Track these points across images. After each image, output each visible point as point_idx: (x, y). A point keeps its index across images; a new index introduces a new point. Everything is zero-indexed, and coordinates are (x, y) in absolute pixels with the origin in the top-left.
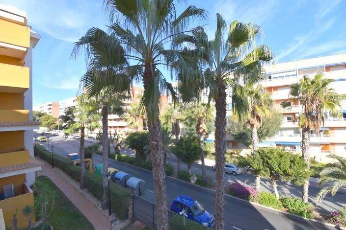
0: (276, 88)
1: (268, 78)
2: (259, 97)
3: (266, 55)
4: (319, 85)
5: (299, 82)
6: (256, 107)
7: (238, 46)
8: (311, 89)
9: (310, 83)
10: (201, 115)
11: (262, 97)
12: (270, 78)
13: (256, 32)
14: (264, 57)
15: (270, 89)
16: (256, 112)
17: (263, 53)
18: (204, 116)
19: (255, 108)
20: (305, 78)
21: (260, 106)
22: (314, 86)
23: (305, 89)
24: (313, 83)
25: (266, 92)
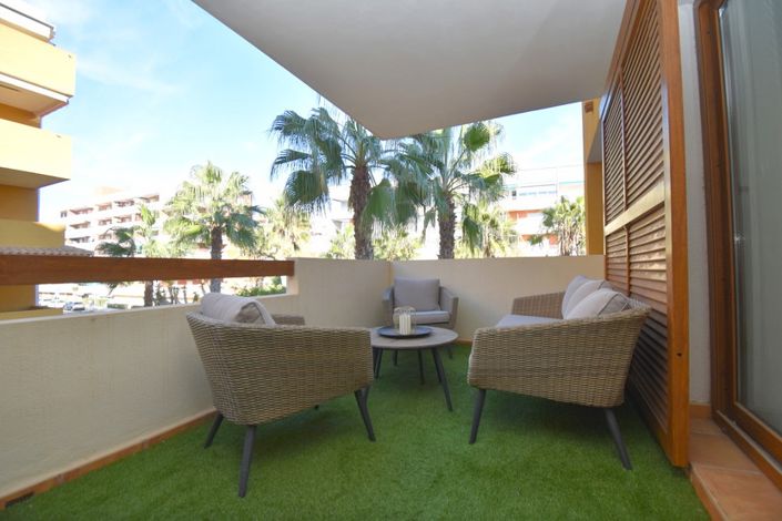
0: (523, 213)
1: (511, 194)
2: (497, 226)
3: (510, 166)
4: (579, 211)
5: (554, 206)
6: (492, 241)
7: (474, 150)
8: (570, 218)
9: (568, 208)
10: (399, 254)
11: (501, 226)
12: (514, 194)
13: (498, 132)
14: (506, 169)
15: (513, 214)
16: (492, 250)
17: (506, 163)
18: (404, 255)
19: (489, 244)
20: (563, 200)
21: (498, 240)
22: (573, 212)
23: (562, 216)
24: (572, 208)
25: (508, 220)
